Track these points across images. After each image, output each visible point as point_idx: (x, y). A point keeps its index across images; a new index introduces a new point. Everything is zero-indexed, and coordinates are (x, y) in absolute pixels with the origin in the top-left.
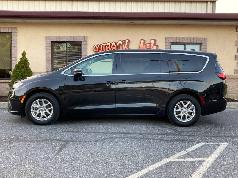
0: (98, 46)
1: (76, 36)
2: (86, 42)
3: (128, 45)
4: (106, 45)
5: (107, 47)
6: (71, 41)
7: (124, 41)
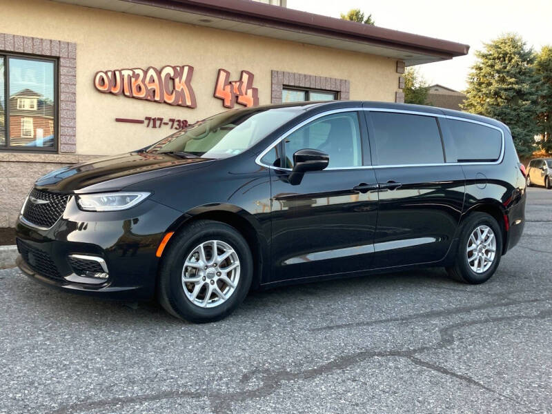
0: (110, 74)
1: (42, 39)
2: (71, 60)
3: (190, 80)
4: (131, 73)
5: (133, 80)
6: (26, 52)
7: (178, 68)
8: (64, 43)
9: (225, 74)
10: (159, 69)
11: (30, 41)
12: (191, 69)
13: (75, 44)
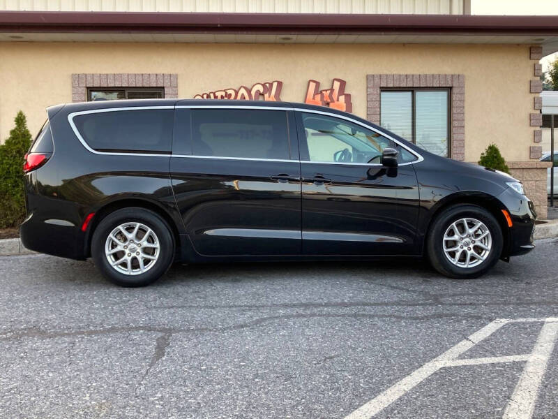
0: (205, 97)
1: (149, 75)
2: (174, 88)
3: (279, 95)
4: (223, 94)
6: (138, 86)
7: (268, 85)
8: (167, 75)
9: (315, 84)
12: (280, 84)
13: (177, 75)
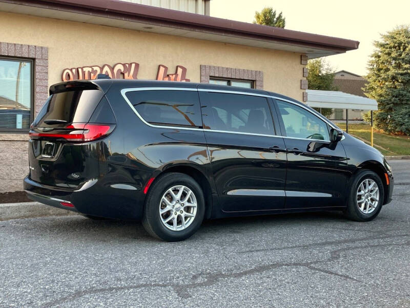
0: (74, 71)
1: (22, 45)
2: (44, 60)
3: (136, 75)
4: (90, 70)
5: (92, 75)
6: (10, 55)
7: (127, 65)
8: (39, 47)
9: (164, 69)
10: (112, 66)
11: (13, 46)
12: (137, 65)
13: (47, 48)
